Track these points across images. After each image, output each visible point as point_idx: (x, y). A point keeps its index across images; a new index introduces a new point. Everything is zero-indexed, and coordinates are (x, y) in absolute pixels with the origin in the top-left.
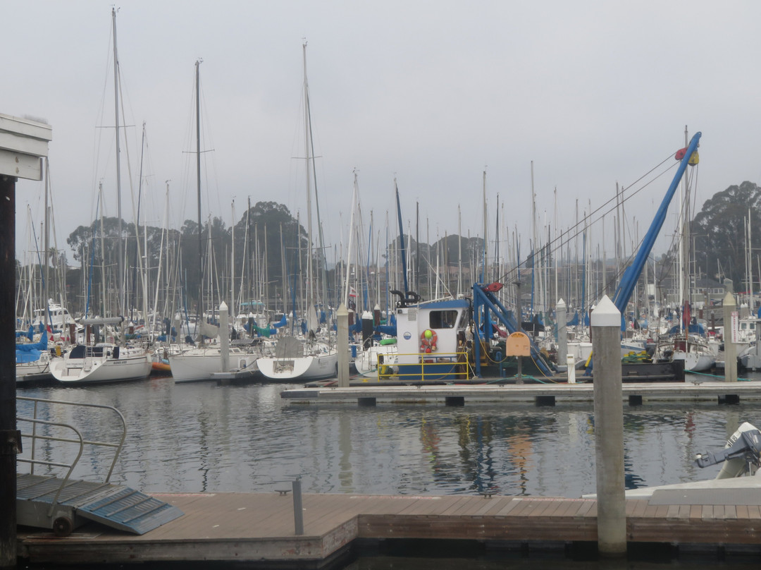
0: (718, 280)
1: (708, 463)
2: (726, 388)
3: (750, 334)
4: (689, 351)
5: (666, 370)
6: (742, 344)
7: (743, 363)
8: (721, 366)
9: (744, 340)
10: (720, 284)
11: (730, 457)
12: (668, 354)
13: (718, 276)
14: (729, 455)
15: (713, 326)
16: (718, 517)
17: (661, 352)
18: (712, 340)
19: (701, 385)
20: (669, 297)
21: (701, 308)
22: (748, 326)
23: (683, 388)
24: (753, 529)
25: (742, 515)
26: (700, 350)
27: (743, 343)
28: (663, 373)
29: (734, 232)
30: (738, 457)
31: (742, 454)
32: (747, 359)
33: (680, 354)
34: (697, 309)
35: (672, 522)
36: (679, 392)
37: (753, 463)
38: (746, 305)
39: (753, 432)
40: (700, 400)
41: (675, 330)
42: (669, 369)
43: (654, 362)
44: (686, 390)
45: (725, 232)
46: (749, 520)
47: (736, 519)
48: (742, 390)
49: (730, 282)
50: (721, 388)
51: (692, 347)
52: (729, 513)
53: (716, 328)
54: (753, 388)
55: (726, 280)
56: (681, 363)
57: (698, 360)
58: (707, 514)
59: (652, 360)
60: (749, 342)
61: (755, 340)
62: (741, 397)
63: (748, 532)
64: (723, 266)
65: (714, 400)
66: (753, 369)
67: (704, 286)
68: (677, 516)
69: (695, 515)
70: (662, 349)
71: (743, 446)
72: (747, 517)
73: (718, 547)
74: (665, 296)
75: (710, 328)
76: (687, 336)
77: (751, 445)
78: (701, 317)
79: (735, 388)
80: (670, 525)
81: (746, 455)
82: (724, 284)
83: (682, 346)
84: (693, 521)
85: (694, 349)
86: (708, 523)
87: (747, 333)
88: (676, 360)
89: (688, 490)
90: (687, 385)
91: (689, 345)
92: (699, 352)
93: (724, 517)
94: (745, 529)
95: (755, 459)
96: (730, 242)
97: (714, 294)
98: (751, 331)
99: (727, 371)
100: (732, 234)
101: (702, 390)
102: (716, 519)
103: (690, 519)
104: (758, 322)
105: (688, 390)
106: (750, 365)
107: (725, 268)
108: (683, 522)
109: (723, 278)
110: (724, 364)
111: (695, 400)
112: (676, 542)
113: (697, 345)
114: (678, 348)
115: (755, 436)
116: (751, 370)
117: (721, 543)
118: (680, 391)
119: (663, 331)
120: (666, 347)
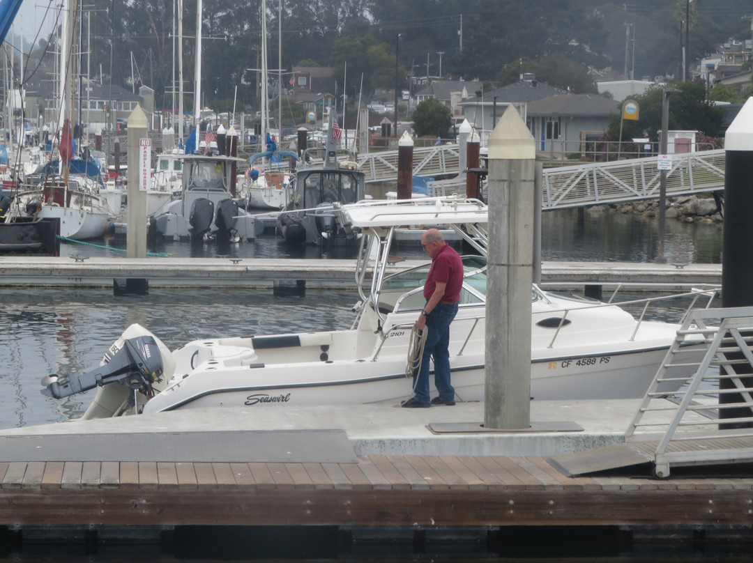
0: (129, 88)
1: (68, 390)
2: (127, 268)
3: (173, 179)
4: (68, 206)
5: (27, 235)
6: (159, 196)
7: (159, 226)
8: (122, 231)
9: (162, 188)
10: (132, 95)
11: (105, 381)
12: (33, 208)
13: (131, 81)
14: (103, 378)
15: (117, 164)
16: (88, 482)
17: (21, 206)
18: (110, 186)
19: (86, 261)
20: (49, 112)
21: (99, 133)
22: (171, 165)
23: (56, 266)
24: (144, 502)
25: (128, 478)
26: (87, 204)
27: (160, 194)
28: (21, 239)
29: (160, 7)
30: (117, 381)
31: (124, 376)
32: (165, 220)
33: (54, 208)
34: (92, 135)
35: (10, 491)
36: (50, 272)
37: (140, 391)
38: (172, 130)
39: (144, 339)
40: (83, 287)
41: (50, 169)
42: (31, 233)
43: (7, 221)
44: (61, 269)
45: (144, 6)
46: (138, 486)
47: (118, 485)
48: (153, 271)
49: (149, 92)
50: (118, 268)
51: (73, 199)
52: (109, 475)
53: (122, 167)
54: (171, 268)
55: (143, 87)
56: (54, 224)
57: (82, 221)
58: (71, 477)
59: (5, 219)
60: (170, 192)
61: (181, 190)
62: (151, 283)
63: (136, 505)
64: (140, 64)
65: (107, 287)
66: (175, 238)
67: (105, 96)
68: (19, 481)
69: (51, 479)
70: (24, 200)
71: (126, 363)
72: (136, 482)
73: (87, 531)
74: (41, 112)
75: (113, 167)
76: (66, 179)
77: (138, 361)
78: (98, 148)
79: (141, 268)
80: (8, 495)
81: (131, 377)
82: (140, 95)
83: (58, 196)
84: (46, 489)
85: (77, 202)
86: (73, 492)
87: (168, 176)
88: (45, 219)
89: (44, 436)
90: (64, 261)
91: (70, 194)
92: (85, 208)
93: (98, 482)
94: (132, 501)
95: (144, 384)
96: (153, 25)
97: (123, 110)
98: (175, 173)
99: (130, 239)
100: (156, 12)
101: (88, 270)
102: (85, 485)
103: (42, 486)
104: (186, 160)
105: (65, 270)
106: (170, 230)
107: (142, 69)
108: (29, 491)
109: (138, 85)
110: (125, 228)
111: (76, 287)
112: (17, 525)
113: (82, 196)
114: (52, 199)
115: (146, 346)
116: (170, 240)
117: (91, 525)
118: (52, 270)
119: (30, 169)
120: (31, 197)
